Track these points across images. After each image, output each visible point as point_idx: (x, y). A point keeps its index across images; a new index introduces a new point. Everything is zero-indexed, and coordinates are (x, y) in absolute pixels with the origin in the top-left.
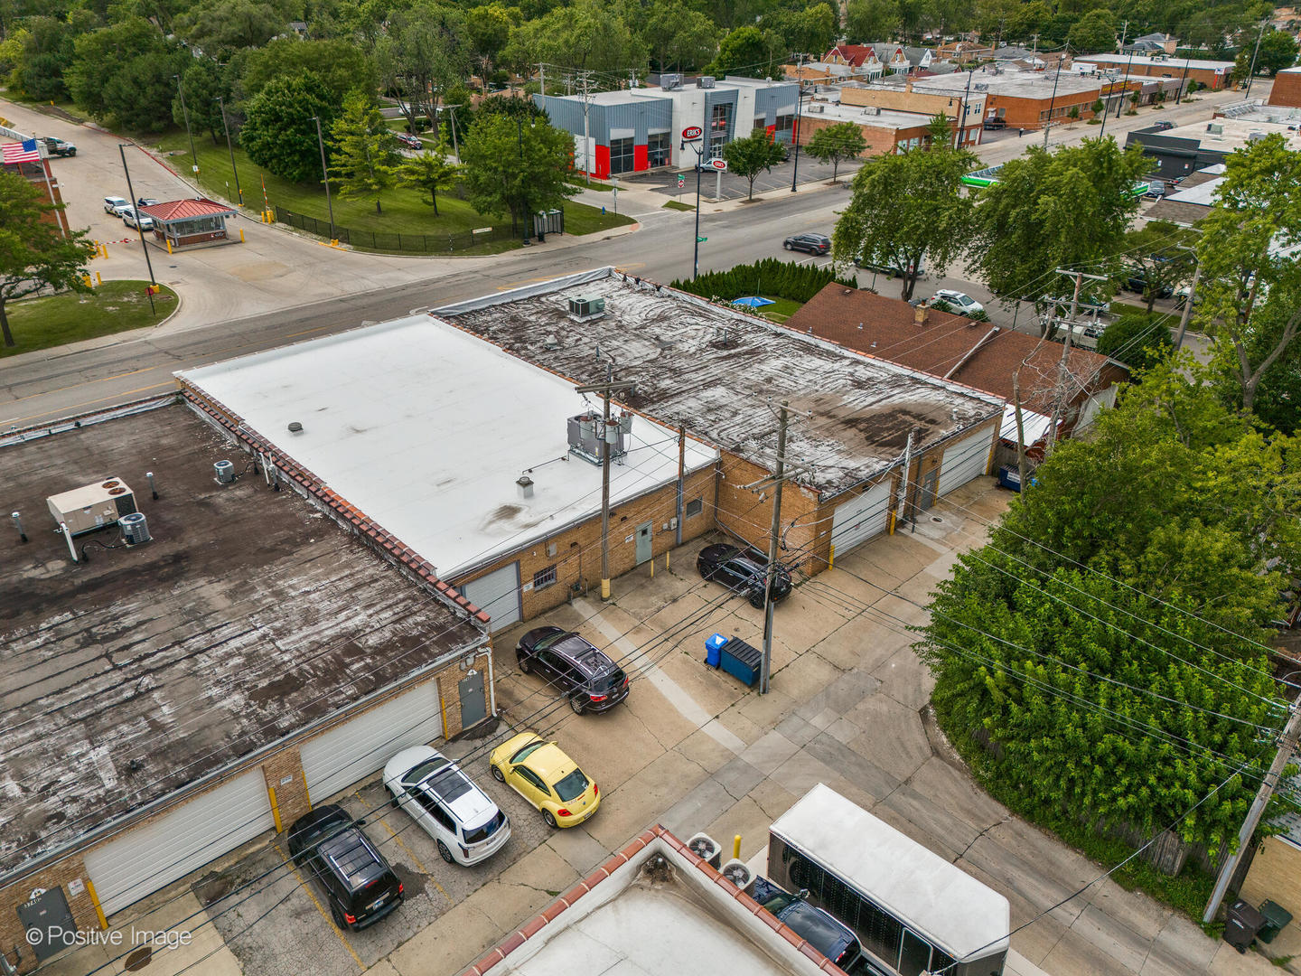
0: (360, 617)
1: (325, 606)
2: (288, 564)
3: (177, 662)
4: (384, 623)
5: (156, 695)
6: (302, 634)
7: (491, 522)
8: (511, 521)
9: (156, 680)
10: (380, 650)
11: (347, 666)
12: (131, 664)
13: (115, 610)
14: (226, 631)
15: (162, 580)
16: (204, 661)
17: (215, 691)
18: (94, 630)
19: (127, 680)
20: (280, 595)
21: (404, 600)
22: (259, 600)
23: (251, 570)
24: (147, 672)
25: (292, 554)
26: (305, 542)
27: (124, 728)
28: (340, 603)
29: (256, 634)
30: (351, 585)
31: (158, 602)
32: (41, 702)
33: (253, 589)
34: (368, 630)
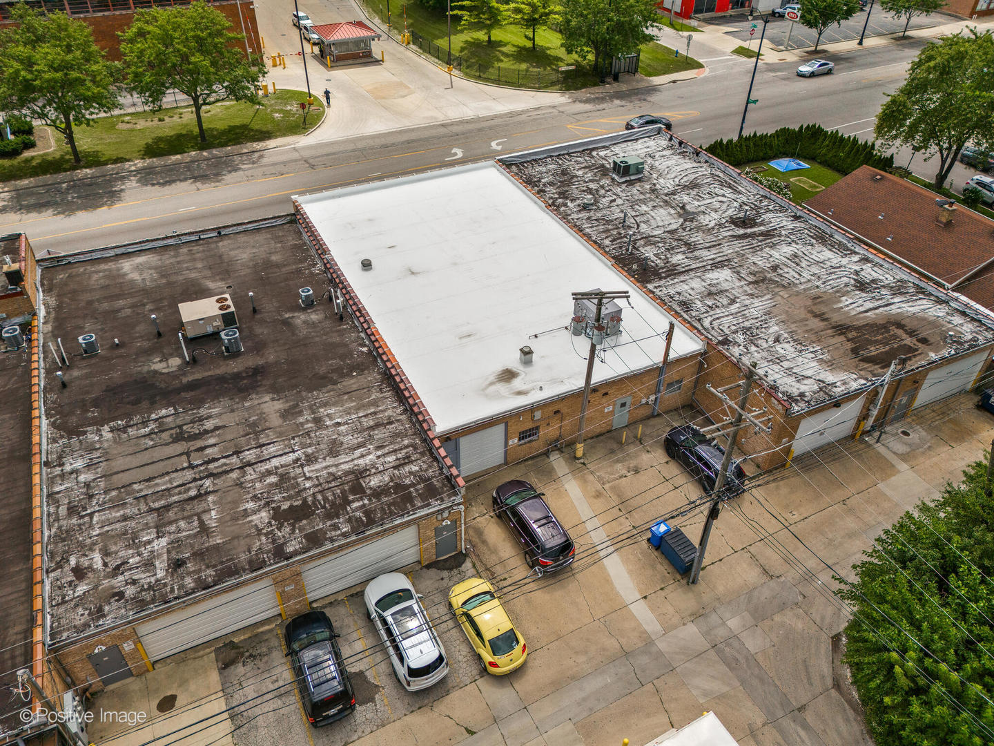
0: (371, 457)
1: (349, 440)
2: (332, 393)
3: (232, 470)
4: (387, 466)
5: (210, 498)
6: (324, 464)
7: (492, 384)
8: (507, 385)
9: (214, 484)
10: (377, 493)
11: (349, 503)
12: (201, 465)
13: (203, 412)
14: (272, 449)
15: (241, 390)
16: (251, 474)
17: (251, 505)
18: (185, 428)
19: (195, 480)
20: (318, 421)
21: (407, 447)
22: (302, 424)
23: (304, 394)
24: (211, 475)
25: (336, 384)
26: (349, 375)
27: (182, 524)
28: (360, 440)
29: (292, 456)
30: (372, 423)
31: (233, 411)
32: (136, 487)
33: (300, 413)
34: (373, 471)
